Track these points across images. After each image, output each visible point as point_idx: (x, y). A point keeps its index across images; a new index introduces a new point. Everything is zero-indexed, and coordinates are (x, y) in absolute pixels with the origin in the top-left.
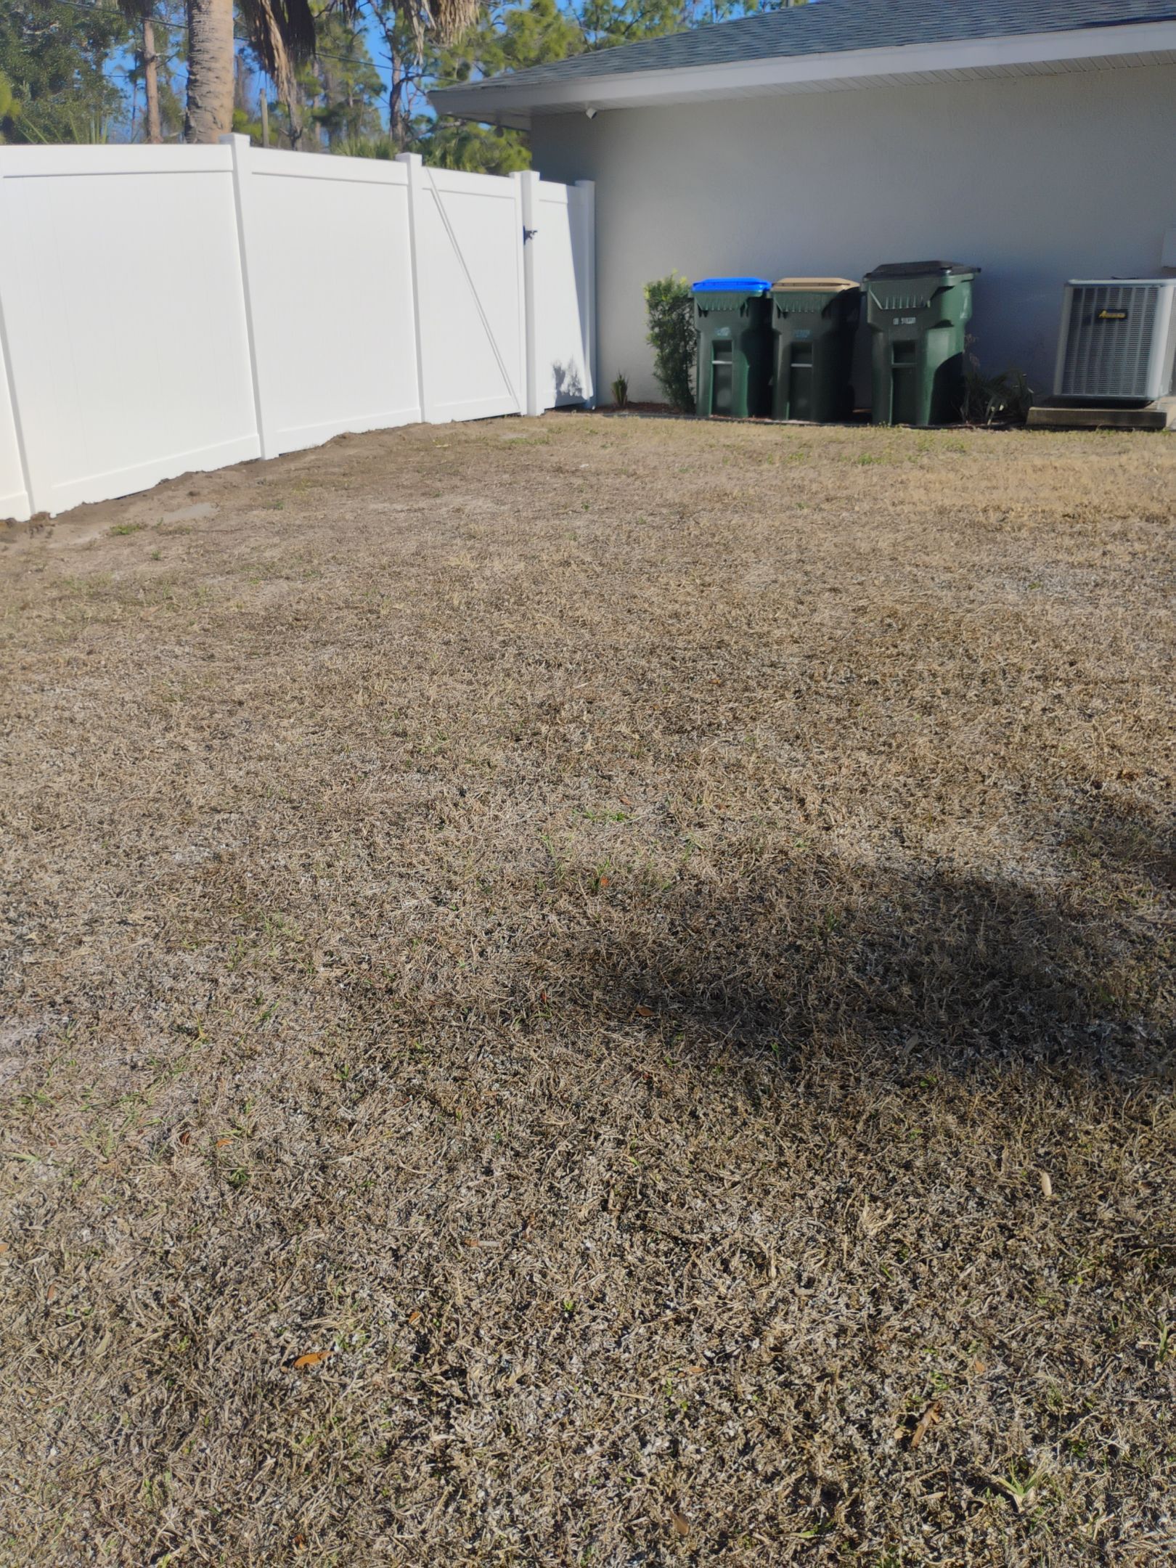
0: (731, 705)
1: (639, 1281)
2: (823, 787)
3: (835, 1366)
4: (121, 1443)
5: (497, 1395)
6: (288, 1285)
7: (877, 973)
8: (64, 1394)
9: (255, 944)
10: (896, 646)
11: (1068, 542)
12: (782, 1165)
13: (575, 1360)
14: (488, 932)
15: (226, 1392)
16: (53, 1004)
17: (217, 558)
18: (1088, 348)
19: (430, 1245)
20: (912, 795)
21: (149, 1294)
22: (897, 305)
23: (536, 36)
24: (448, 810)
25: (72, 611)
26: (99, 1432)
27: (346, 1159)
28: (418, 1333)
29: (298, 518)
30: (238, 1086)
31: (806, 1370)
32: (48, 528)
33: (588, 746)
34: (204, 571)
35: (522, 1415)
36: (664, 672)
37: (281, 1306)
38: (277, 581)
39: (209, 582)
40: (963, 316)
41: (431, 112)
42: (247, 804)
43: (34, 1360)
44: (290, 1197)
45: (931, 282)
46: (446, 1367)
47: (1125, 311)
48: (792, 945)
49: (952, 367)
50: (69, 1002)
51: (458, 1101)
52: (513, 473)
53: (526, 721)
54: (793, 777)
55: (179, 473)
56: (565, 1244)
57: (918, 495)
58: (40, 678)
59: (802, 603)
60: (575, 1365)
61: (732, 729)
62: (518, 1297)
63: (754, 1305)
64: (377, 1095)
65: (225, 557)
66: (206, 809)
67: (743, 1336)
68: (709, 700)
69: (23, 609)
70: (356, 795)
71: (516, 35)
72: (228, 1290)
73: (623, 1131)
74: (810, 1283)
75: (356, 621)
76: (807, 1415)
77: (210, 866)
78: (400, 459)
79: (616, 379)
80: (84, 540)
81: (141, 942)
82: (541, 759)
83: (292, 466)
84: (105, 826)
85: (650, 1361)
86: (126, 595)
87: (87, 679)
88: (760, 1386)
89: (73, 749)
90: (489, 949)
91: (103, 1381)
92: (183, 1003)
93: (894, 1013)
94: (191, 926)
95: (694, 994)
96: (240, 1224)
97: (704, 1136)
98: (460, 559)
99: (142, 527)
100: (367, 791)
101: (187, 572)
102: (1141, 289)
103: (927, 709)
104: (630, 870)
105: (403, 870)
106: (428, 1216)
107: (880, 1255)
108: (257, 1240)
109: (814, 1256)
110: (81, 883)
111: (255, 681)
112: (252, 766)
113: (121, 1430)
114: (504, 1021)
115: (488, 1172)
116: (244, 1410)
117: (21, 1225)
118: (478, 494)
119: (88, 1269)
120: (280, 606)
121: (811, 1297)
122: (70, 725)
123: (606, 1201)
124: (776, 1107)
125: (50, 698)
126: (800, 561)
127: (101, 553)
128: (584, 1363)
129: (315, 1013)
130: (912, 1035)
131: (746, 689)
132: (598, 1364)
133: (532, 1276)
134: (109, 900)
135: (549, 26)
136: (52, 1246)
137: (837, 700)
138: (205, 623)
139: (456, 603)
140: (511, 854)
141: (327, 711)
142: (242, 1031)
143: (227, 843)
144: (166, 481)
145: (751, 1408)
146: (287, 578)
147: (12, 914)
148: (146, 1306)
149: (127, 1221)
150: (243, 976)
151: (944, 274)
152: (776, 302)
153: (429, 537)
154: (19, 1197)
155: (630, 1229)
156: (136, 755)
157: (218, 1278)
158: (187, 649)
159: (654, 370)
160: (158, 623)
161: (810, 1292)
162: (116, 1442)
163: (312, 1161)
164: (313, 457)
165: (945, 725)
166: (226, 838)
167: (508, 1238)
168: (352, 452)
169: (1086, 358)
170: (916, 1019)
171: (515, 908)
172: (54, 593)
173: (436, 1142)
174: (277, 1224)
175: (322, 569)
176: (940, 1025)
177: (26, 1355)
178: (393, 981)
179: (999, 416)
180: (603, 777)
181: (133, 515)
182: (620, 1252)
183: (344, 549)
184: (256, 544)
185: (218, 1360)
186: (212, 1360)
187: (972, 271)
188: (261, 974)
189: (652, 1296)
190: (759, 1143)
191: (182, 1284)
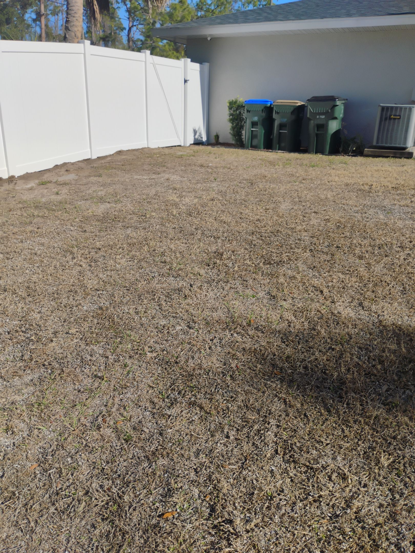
0: (287, 254)
1: (296, 484)
2: (328, 286)
3: (380, 520)
4: (95, 549)
5: (248, 532)
6: (154, 483)
7: (366, 359)
8: (68, 528)
9: (121, 343)
10: (343, 234)
11: (397, 197)
12: (345, 437)
13: (276, 517)
14: (212, 340)
15: (136, 528)
16: (44, 365)
17: (80, 194)
18: (386, 128)
19: (209, 467)
20: (362, 290)
21: (98, 486)
22: (318, 111)
23: (180, 13)
24: (187, 292)
25: (29, 212)
26: (84, 544)
27: (170, 431)
28: (209, 504)
29: (108, 181)
30: (121, 400)
31: (371, 522)
32: (15, 182)
33: (236, 269)
34: (76, 199)
35: (259, 540)
36: (258, 241)
37: (153, 492)
38: (105, 204)
39: (79, 203)
40: (341, 116)
41: (142, 38)
42: (109, 288)
43: (54, 513)
44: (149, 446)
45: (331, 103)
46: (224, 519)
47: (400, 116)
48: (330, 348)
49: (337, 133)
50: (51, 365)
51: (211, 408)
52: (185, 166)
53: (210, 258)
54: (316, 282)
55: (62, 163)
56: (264, 468)
57: (337, 179)
58: (21, 237)
59: (305, 217)
60: (277, 519)
61: (289, 263)
62: (248, 489)
63: (344, 495)
64: (178, 405)
65: (84, 194)
66: (93, 289)
67: (342, 507)
68: (278, 252)
69: (10, 211)
70: (150, 285)
71: (174, 12)
72: (131, 485)
73: (279, 421)
74: (365, 486)
75: (137, 219)
76: (374, 541)
77: (99, 312)
78: (142, 160)
79: (215, 134)
80: (29, 186)
81: (75, 341)
82: (219, 273)
83: (103, 161)
84: (55, 295)
85: (306, 517)
86: (48, 207)
87: (39, 238)
88: (353, 529)
89: (37, 265)
90: (213, 347)
91: (83, 522)
92: (95, 366)
93: (376, 376)
94: (94, 335)
95: (296, 367)
96: (131, 457)
97: (311, 424)
98: (173, 197)
99: (50, 182)
100: (154, 284)
101: (70, 199)
102: (406, 108)
103: (361, 258)
104: (261, 317)
105: (174, 315)
106: (206, 455)
107: (391, 474)
108: (138, 464)
109: (364, 474)
110: (49, 317)
111: (104, 241)
112: (109, 273)
113: (94, 544)
114: (223, 376)
115: (228, 437)
116: (144, 536)
117: (42, 456)
118: (174, 174)
119: (72, 475)
120: (108, 213)
121: (366, 491)
122: (35, 256)
123: (277, 450)
124: (337, 412)
125: (25, 245)
126: (300, 201)
127: (36, 191)
128: (280, 518)
129: (148, 371)
130: (384, 384)
131: (291, 248)
132: (286, 518)
133: (252, 481)
134: (61, 324)
135: (185, 9)
136: (57, 465)
137: (327, 254)
138: (80, 218)
139: (175, 213)
140: (214, 309)
141: (133, 253)
142: (121, 378)
143: (104, 303)
144: (57, 166)
145: (351, 537)
146: (109, 203)
147: (23, 329)
148: (97, 491)
149: (85, 455)
150: (117, 355)
151: (335, 101)
152: (275, 109)
153: (159, 189)
154: (40, 444)
155: (288, 462)
156: (63, 268)
157: (125, 479)
158: (75, 228)
159: (229, 131)
160: (62, 218)
161: (366, 489)
162: (92, 549)
163: (156, 431)
164: (110, 159)
165: (369, 264)
166: (103, 301)
167: (240, 464)
168: (124, 157)
169: (385, 132)
170: (385, 378)
171: (220, 331)
172: (21, 206)
173: (204, 424)
174: (146, 457)
175: (121, 199)
176: (394, 381)
177: (51, 511)
178: (177, 358)
179: (353, 152)
180: (244, 281)
181: (46, 177)
182: (286, 471)
183: (128, 192)
184: (94, 190)
185: (131, 514)
186: (128, 515)
187: (344, 100)
188: (125, 354)
189: (303, 490)
190: (333, 427)
191: (111, 482)
